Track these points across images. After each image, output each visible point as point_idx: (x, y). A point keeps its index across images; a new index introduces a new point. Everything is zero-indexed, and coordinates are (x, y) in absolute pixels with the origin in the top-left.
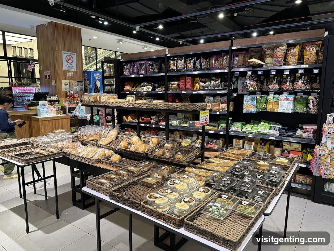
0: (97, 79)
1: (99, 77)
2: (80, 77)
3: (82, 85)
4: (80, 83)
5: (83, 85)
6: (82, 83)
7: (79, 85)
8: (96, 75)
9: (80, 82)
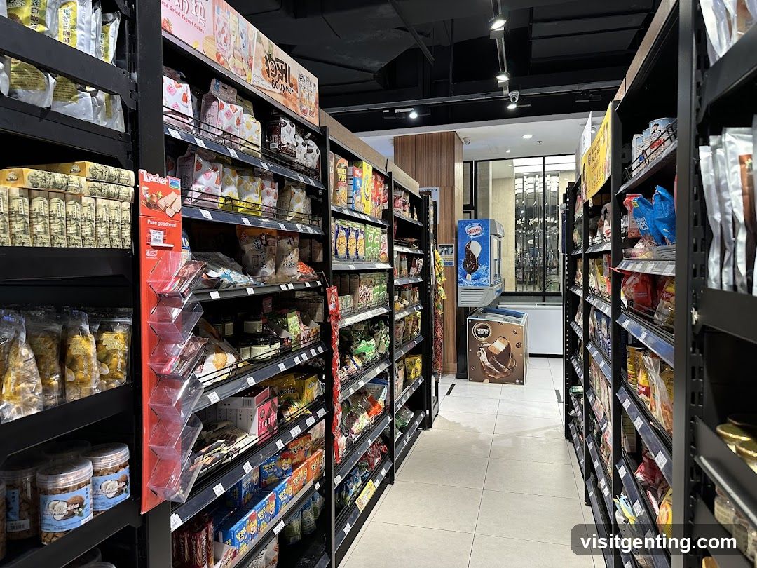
0: (472, 237)
1: (479, 232)
2: (446, 237)
3: (450, 252)
4: (446, 249)
5: (452, 253)
6: (451, 248)
7: (443, 253)
8: (469, 230)
9: (447, 246)
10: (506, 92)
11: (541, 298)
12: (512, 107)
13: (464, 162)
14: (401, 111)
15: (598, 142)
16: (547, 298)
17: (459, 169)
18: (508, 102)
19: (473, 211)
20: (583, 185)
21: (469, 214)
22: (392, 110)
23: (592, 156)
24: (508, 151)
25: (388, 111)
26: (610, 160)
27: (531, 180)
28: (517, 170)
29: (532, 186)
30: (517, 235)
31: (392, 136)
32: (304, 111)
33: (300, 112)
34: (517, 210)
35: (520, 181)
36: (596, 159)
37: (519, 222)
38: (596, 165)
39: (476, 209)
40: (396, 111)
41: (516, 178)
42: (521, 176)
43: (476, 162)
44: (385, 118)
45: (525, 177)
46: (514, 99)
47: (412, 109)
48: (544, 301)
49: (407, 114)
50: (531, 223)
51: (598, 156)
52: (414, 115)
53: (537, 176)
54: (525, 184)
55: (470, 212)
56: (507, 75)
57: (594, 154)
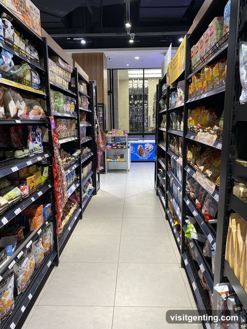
10: (128, 33)
11: (142, 136)
12: (131, 41)
13: (107, 69)
14: (77, 39)
15: (177, 56)
16: (145, 136)
17: (105, 72)
18: (129, 39)
19: (111, 94)
20: (167, 79)
21: (109, 95)
22: (72, 38)
23: (173, 63)
24: (128, 65)
25: (70, 39)
26: (185, 62)
27: (136, 81)
28: (130, 76)
29: (136, 84)
30: (130, 108)
31: (71, 53)
32: (33, 27)
33: (32, 27)
34: (130, 96)
35: (131, 81)
36: (175, 65)
37: (131, 102)
38: (175, 68)
39: (113, 93)
40: (74, 39)
41: (129, 80)
42: (131, 79)
43: (113, 70)
44: (69, 42)
45: (133, 80)
46: (132, 37)
47: (82, 38)
48: (143, 137)
49: (80, 41)
50: (136, 103)
51: (176, 63)
52: (83, 42)
53: (138, 80)
54: (133, 83)
55: (110, 95)
56: (130, 24)
57: (174, 62)
